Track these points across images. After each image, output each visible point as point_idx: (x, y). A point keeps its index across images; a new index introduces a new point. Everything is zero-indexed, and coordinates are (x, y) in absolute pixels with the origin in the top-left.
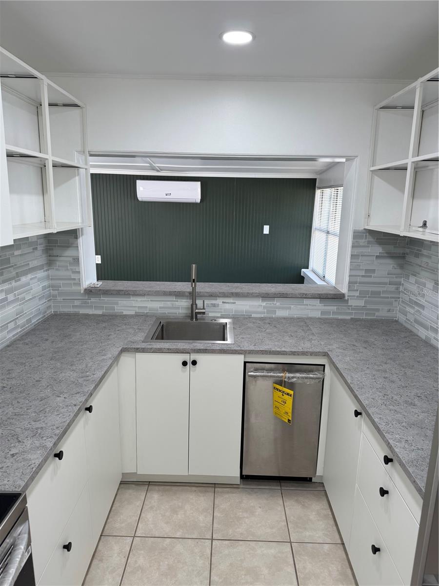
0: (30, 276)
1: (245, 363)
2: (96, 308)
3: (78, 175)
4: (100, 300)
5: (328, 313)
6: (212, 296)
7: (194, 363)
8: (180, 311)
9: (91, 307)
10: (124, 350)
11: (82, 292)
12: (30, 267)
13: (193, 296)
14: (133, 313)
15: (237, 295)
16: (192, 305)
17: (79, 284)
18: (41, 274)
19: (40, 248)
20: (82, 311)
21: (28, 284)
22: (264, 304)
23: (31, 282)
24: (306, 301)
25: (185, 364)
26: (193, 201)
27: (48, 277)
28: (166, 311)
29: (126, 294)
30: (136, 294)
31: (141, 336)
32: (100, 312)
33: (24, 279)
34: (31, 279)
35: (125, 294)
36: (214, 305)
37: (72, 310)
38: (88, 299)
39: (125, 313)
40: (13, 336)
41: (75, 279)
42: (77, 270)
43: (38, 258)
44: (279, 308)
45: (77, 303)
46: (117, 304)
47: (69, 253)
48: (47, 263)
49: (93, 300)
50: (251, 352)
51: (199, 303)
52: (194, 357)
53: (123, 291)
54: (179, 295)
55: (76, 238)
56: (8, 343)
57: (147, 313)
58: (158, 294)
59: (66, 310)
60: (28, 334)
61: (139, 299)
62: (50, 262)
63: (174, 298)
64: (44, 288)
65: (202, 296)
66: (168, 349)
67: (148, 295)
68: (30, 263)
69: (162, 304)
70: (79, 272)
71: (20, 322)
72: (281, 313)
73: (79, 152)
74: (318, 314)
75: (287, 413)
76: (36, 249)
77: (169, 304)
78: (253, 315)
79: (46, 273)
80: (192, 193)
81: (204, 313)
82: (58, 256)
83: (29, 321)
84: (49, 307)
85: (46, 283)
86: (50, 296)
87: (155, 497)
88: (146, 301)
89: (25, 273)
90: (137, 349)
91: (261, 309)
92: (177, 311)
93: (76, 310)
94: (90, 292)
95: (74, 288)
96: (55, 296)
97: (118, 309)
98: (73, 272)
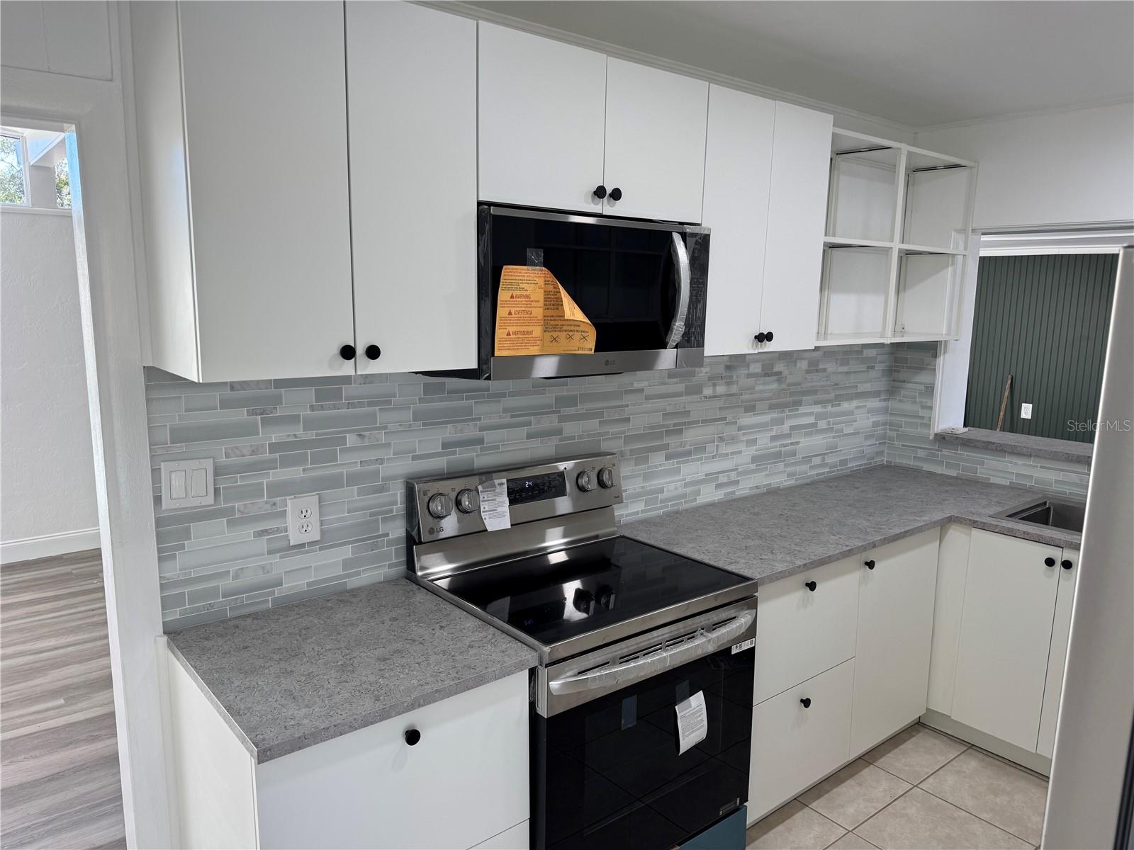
0: (855, 403)
2: (949, 465)
3: (953, 264)
4: (955, 453)
7: (1067, 565)
9: (940, 463)
10: (951, 520)
11: (931, 437)
12: (859, 391)
14: (1007, 482)
17: (928, 426)
18: (874, 403)
19: (880, 367)
20: (927, 467)
21: (851, 413)
23: (856, 412)
25: (1050, 562)
27: (885, 411)
30: (1015, 452)
31: (994, 510)
32: (953, 473)
33: (845, 406)
34: (857, 407)
35: (996, 450)
37: (911, 463)
38: (937, 450)
39: (993, 480)
40: (817, 475)
41: (923, 418)
42: (929, 404)
43: (874, 380)
45: (921, 453)
46: (982, 463)
47: (923, 378)
48: (888, 390)
49: (945, 452)
52: (1072, 555)
53: (994, 443)
55: (935, 356)
56: (809, 481)
57: (1031, 487)
58: (1054, 456)
59: (905, 462)
61: (1021, 461)
62: (893, 388)
64: (875, 424)
66: (1024, 532)
67: (1037, 456)
68: (859, 385)
69: (1061, 476)
70: (931, 408)
71: (831, 459)
73: (958, 231)
76: (873, 367)
79: (883, 404)
82: (904, 381)
83: (844, 462)
84: (880, 453)
85: (880, 418)
86: (884, 437)
87: (972, 764)
88: (1030, 466)
89: (850, 398)
90: (975, 522)
93: (919, 464)
94: (945, 439)
95: (921, 431)
96: (891, 439)
97: (981, 473)
98: (923, 407)
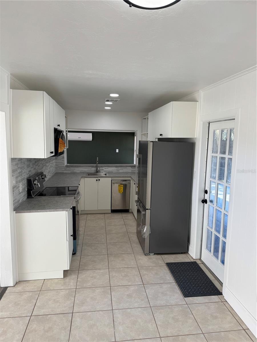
1: (112, 180)
4: (70, 168)
5: (133, 171)
6: (102, 167)
7: (99, 180)
8: (93, 171)
9: (67, 171)
10: (82, 177)
11: (65, 166)
13: (97, 167)
14: (79, 172)
15: (109, 166)
16: (97, 169)
20: (65, 172)
22: (116, 169)
24: (127, 168)
25: (97, 180)
26: (89, 140)
28: (88, 171)
29: (78, 167)
30: (80, 167)
32: (70, 172)
36: (102, 169)
37: (61, 172)
38: (66, 168)
39: (77, 172)
41: (63, 163)
42: (64, 160)
44: (120, 170)
45: (63, 169)
46: (75, 169)
49: (68, 168)
50: (113, 177)
51: (99, 169)
52: (99, 178)
54: (93, 167)
58: (86, 166)
59: (60, 172)
60: (52, 177)
61: (81, 168)
63: (91, 168)
65: (100, 167)
66: (93, 177)
69: (87, 169)
72: (120, 171)
74: (131, 171)
75: (122, 191)
77: (90, 169)
78: (113, 172)
80: (89, 137)
81: (100, 171)
84: (56, 170)
87: (89, 215)
88: (83, 168)
90: (85, 177)
91: (115, 170)
92: (92, 171)
93: (63, 171)
94: (67, 166)
95: (63, 165)
96: (57, 168)
97: (75, 171)
98: (62, 161)
